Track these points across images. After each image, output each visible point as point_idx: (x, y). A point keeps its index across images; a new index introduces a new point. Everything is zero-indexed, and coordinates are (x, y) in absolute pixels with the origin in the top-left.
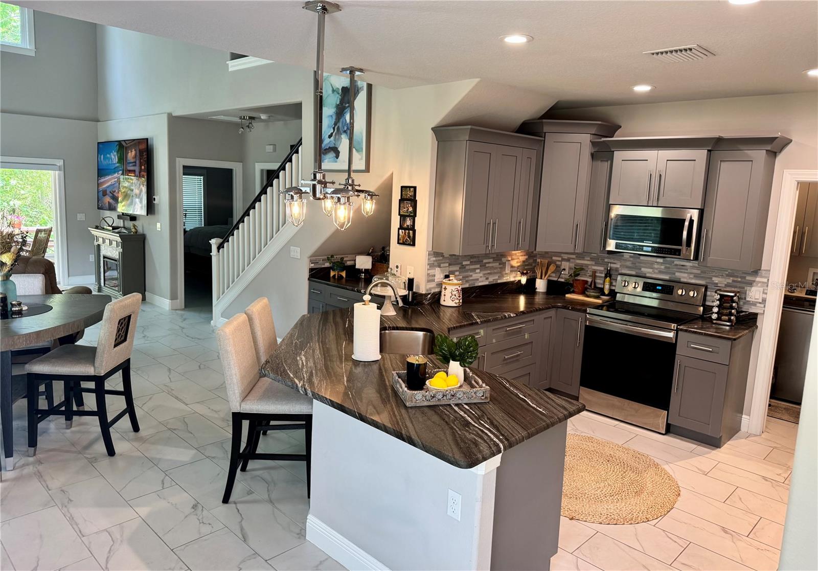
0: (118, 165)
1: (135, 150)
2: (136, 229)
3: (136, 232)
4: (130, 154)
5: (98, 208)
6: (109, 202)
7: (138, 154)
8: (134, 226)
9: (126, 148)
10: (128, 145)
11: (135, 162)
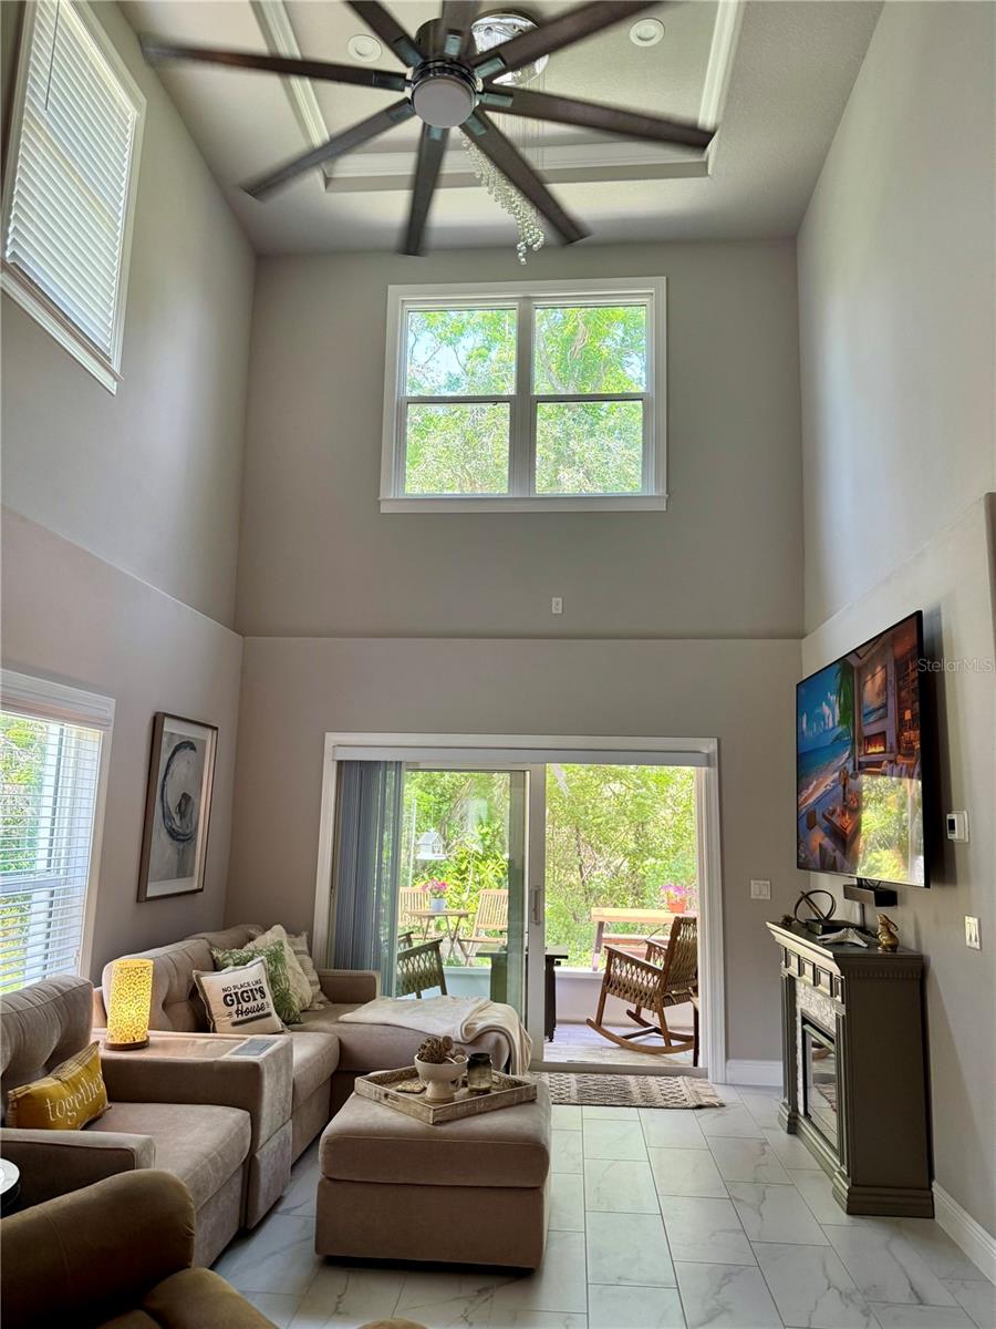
0: (840, 729)
1: (885, 667)
2: (892, 936)
3: (894, 947)
4: (869, 685)
5: (800, 866)
6: (820, 845)
7: (892, 678)
8: (887, 924)
9: (860, 670)
10: (865, 659)
11: (885, 706)
